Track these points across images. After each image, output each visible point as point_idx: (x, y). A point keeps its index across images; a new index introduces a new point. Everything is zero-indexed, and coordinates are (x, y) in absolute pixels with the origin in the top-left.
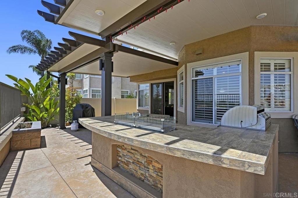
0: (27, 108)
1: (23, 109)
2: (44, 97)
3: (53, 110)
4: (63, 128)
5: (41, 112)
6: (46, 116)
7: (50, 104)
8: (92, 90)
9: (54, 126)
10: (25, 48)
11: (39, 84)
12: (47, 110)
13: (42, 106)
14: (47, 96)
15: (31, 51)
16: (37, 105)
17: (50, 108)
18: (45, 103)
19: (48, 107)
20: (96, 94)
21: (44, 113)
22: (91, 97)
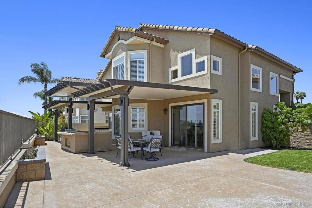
0: (38, 129)
1: (36, 130)
2: (46, 123)
3: (51, 130)
4: (57, 141)
5: (45, 132)
6: (47, 134)
7: (50, 127)
8: (82, 116)
9: (52, 140)
10: (32, 78)
11: (44, 116)
12: (48, 131)
13: (45, 128)
14: (49, 123)
15: (36, 80)
16: (43, 127)
17: (50, 130)
18: (47, 127)
19: (48, 129)
20: (85, 119)
21: (46, 132)
22: (81, 123)
